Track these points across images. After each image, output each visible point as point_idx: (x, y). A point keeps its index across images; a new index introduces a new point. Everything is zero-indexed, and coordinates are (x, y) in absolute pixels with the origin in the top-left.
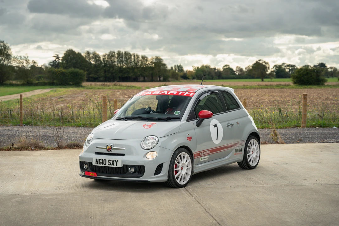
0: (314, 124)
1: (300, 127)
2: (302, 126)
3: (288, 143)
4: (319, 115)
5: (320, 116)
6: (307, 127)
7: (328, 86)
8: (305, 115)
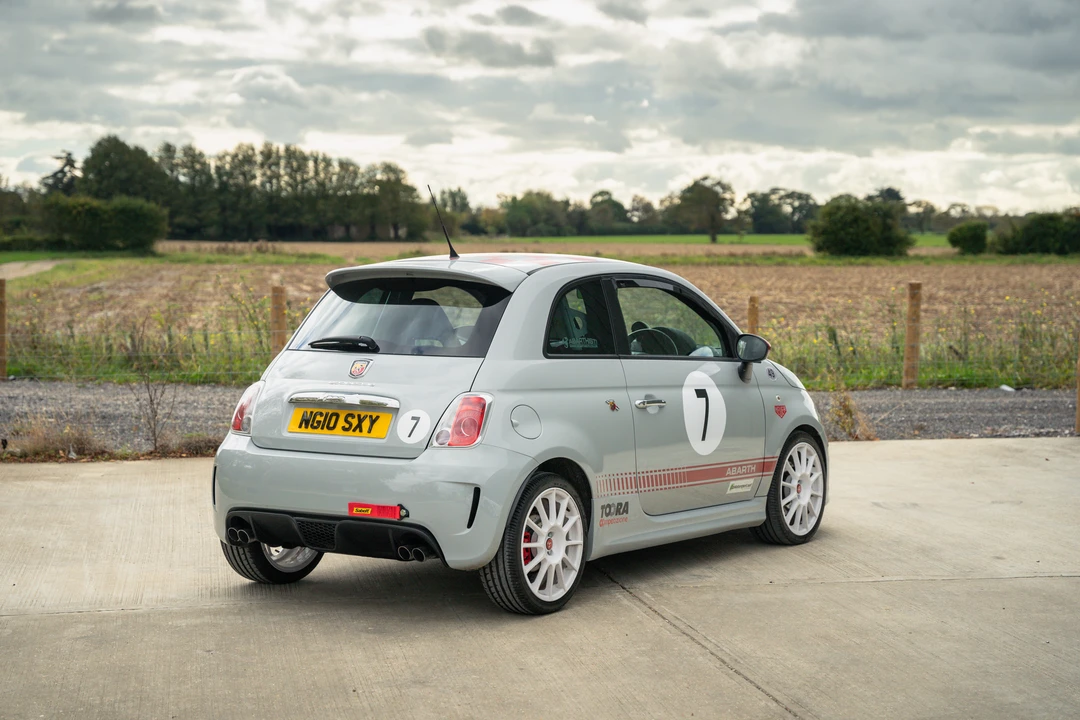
0: (940, 376)
1: (899, 385)
2: (904, 383)
3: (884, 439)
4: (951, 347)
5: (957, 353)
6: (921, 386)
7: (918, 258)
8: (914, 349)
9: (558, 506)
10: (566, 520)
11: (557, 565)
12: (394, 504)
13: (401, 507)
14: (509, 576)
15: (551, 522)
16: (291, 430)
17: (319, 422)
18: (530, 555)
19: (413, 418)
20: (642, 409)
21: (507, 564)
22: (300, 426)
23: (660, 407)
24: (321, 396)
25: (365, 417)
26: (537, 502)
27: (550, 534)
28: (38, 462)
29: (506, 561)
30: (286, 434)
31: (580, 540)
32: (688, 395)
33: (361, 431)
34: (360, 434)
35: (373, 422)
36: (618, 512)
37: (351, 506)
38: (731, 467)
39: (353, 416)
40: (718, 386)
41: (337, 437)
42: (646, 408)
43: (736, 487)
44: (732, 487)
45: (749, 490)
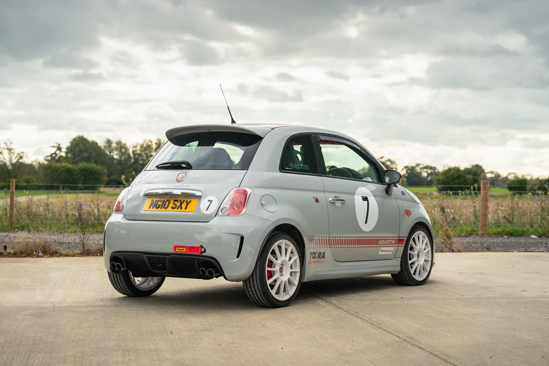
9: (286, 250)
10: (290, 258)
11: (285, 281)
12: (198, 245)
13: (202, 247)
14: (259, 285)
15: (282, 258)
17: (160, 205)
18: (271, 274)
19: (209, 201)
20: (332, 203)
22: (150, 208)
23: (343, 203)
24: (161, 191)
25: (184, 201)
26: (275, 247)
27: (282, 265)
28: (22, 257)
31: (298, 270)
32: (358, 199)
33: (181, 208)
34: (181, 210)
35: (187, 204)
36: (319, 257)
37: (175, 247)
38: (381, 240)
39: (177, 201)
40: (374, 196)
41: (170, 212)
42: (334, 203)
43: (384, 251)
44: (382, 251)
45: (391, 253)
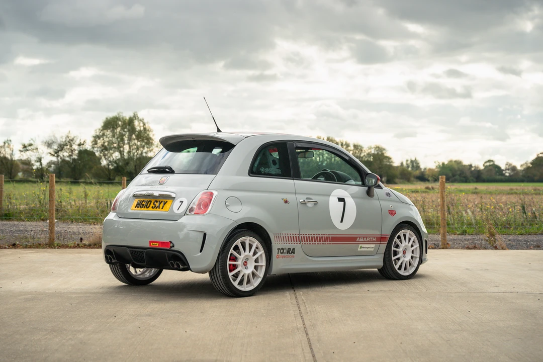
9: (251, 246)
11: (249, 274)
12: (168, 241)
13: (171, 242)
14: (221, 277)
16: (132, 209)
17: (143, 205)
18: (233, 267)
19: (181, 202)
20: (304, 203)
21: (220, 271)
22: (136, 207)
23: (315, 204)
24: (144, 193)
25: (162, 201)
26: (238, 242)
29: (220, 269)
30: (130, 211)
31: (264, 264)
32: (333, 201)
33: (159, 208)
34: (159, 210)
35: (165, 204)
36: (288, 252)
37: (150, 242)
38: (360, 237)
39: (157, 201)
40: (353, 197)
41: (150, 211)
42: (305, 204)
43: (363, 248)
44: (361, 248)
45: (372, 250)
